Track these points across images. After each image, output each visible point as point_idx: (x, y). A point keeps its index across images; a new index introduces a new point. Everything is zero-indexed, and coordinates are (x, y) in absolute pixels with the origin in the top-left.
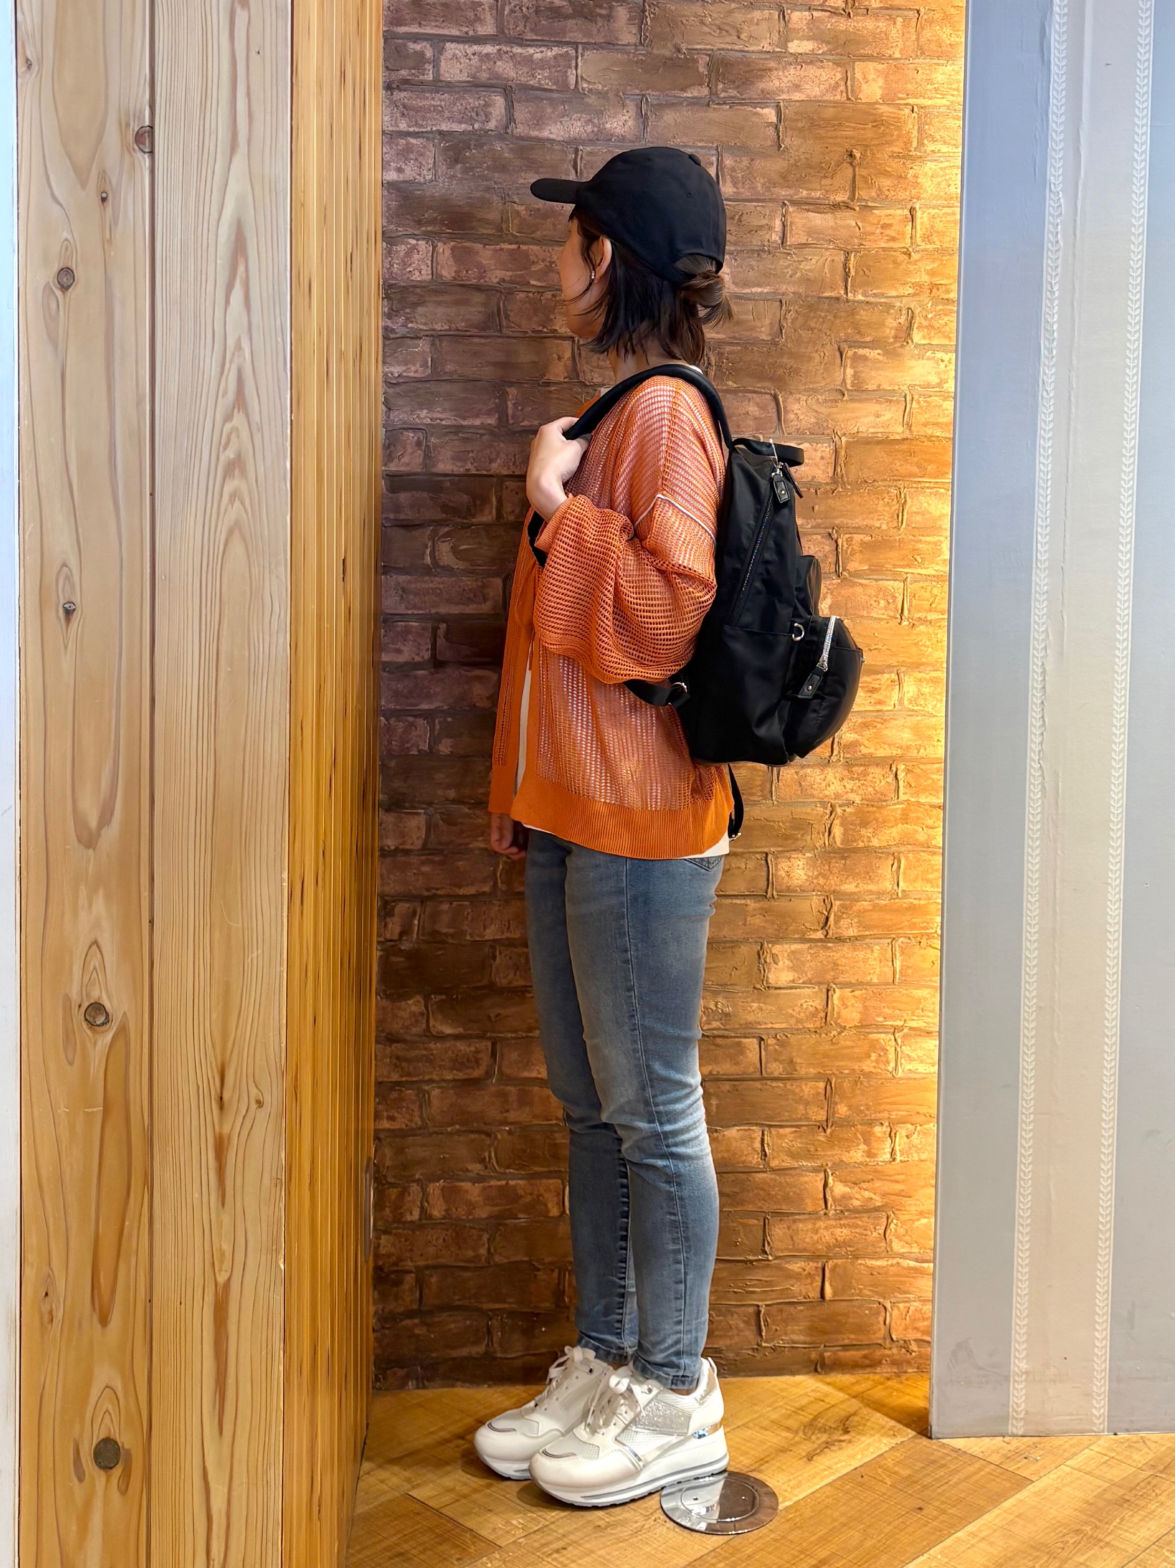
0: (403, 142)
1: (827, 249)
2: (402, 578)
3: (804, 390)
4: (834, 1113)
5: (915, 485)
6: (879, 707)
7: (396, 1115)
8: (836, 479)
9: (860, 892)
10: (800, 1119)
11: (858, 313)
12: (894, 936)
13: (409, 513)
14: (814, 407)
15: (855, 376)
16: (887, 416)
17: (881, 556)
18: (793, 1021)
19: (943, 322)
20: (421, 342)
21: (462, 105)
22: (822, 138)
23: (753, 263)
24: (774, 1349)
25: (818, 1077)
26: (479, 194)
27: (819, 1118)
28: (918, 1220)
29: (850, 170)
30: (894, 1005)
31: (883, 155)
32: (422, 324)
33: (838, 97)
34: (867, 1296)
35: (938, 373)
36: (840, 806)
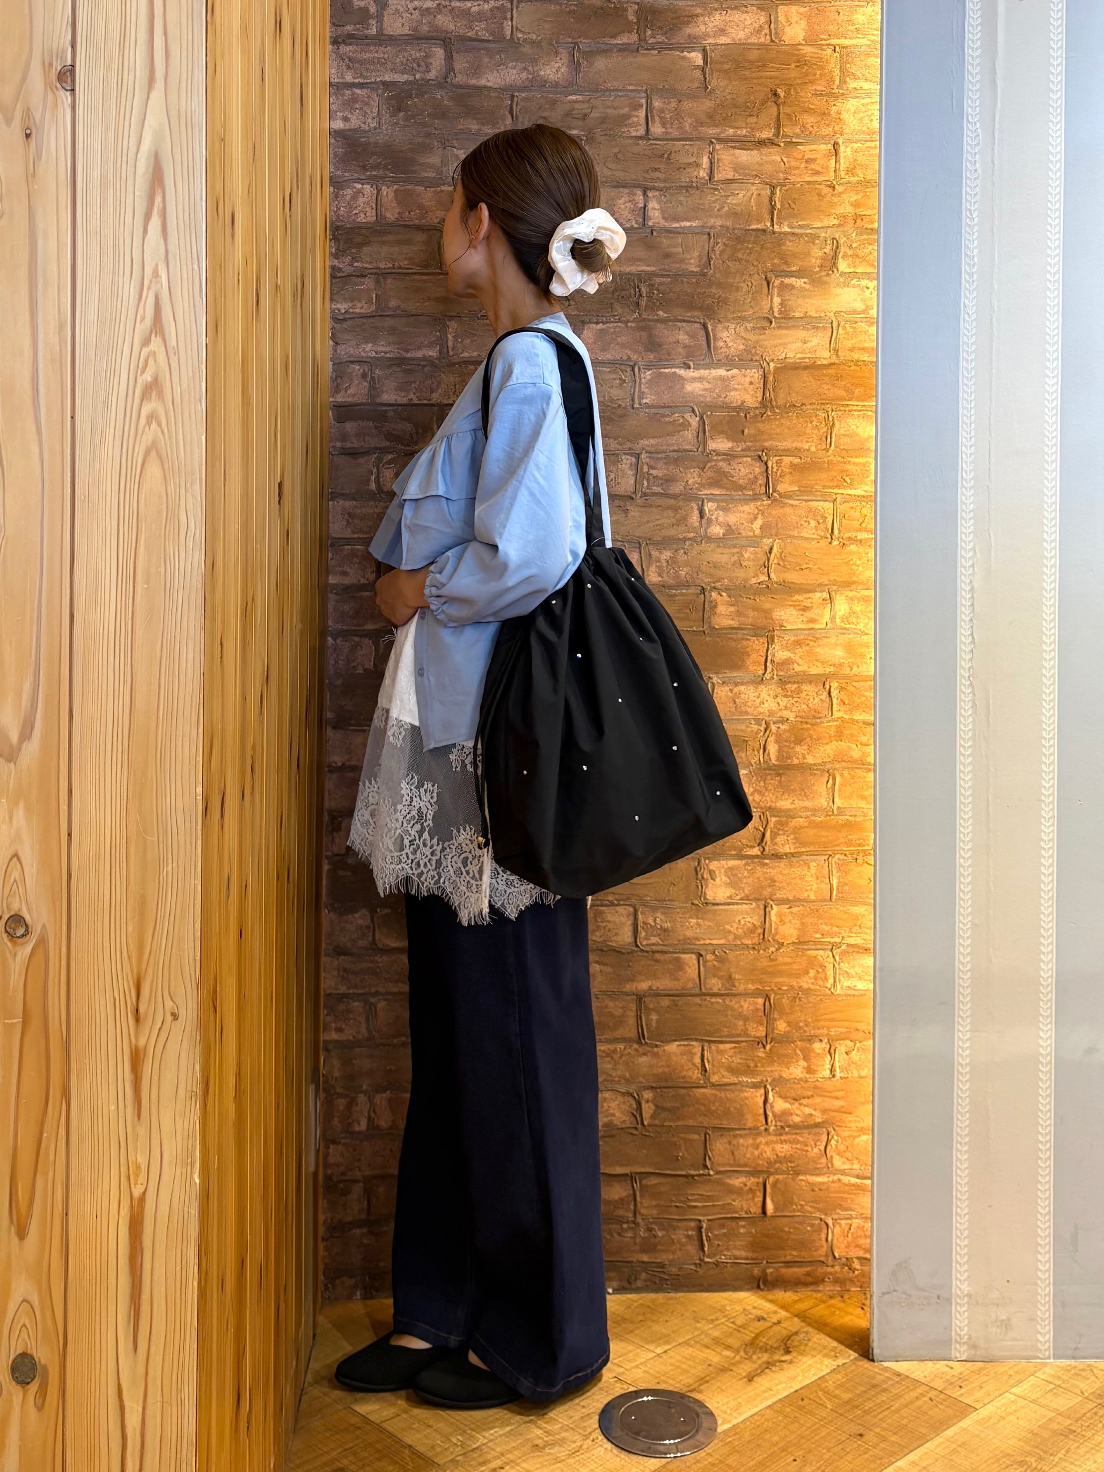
0: (348, 92)
1: (753, 184)
2: (348, 504)
3: (733, 318)
4: (773, 1029)
5: (842, 408)
6: (811, 625)
7: (343, 1026)
8: (765, 404)
9: (795, 809)
10: (739, 1035)
11: (784, 244)
12: (830, 853)
13: (355, 442)
14: (743, 334)
15: (782, 304)
16: (815, 341)
17: (811, 478)
18: (731, 937)
19: (867, 251)
20: (366, 280)
21: (404, 57)
22: (746, 79)
23: (682, 199)
24: (717, 1264)
25: (756, 994)
26: (420, 140)
27: (758, 1034)
28: (859, 1136)
29: (775, 109)
30: (832, 921)
31: (806, 95)
32: (367, 262)
33: (762, 40)
34: (809, 1212)
35: (863, 300)
36: (774, 723)
